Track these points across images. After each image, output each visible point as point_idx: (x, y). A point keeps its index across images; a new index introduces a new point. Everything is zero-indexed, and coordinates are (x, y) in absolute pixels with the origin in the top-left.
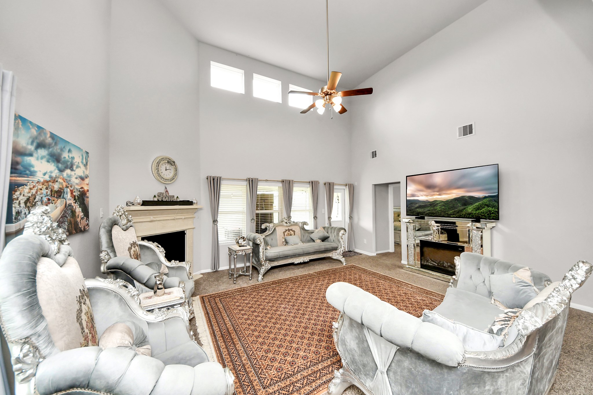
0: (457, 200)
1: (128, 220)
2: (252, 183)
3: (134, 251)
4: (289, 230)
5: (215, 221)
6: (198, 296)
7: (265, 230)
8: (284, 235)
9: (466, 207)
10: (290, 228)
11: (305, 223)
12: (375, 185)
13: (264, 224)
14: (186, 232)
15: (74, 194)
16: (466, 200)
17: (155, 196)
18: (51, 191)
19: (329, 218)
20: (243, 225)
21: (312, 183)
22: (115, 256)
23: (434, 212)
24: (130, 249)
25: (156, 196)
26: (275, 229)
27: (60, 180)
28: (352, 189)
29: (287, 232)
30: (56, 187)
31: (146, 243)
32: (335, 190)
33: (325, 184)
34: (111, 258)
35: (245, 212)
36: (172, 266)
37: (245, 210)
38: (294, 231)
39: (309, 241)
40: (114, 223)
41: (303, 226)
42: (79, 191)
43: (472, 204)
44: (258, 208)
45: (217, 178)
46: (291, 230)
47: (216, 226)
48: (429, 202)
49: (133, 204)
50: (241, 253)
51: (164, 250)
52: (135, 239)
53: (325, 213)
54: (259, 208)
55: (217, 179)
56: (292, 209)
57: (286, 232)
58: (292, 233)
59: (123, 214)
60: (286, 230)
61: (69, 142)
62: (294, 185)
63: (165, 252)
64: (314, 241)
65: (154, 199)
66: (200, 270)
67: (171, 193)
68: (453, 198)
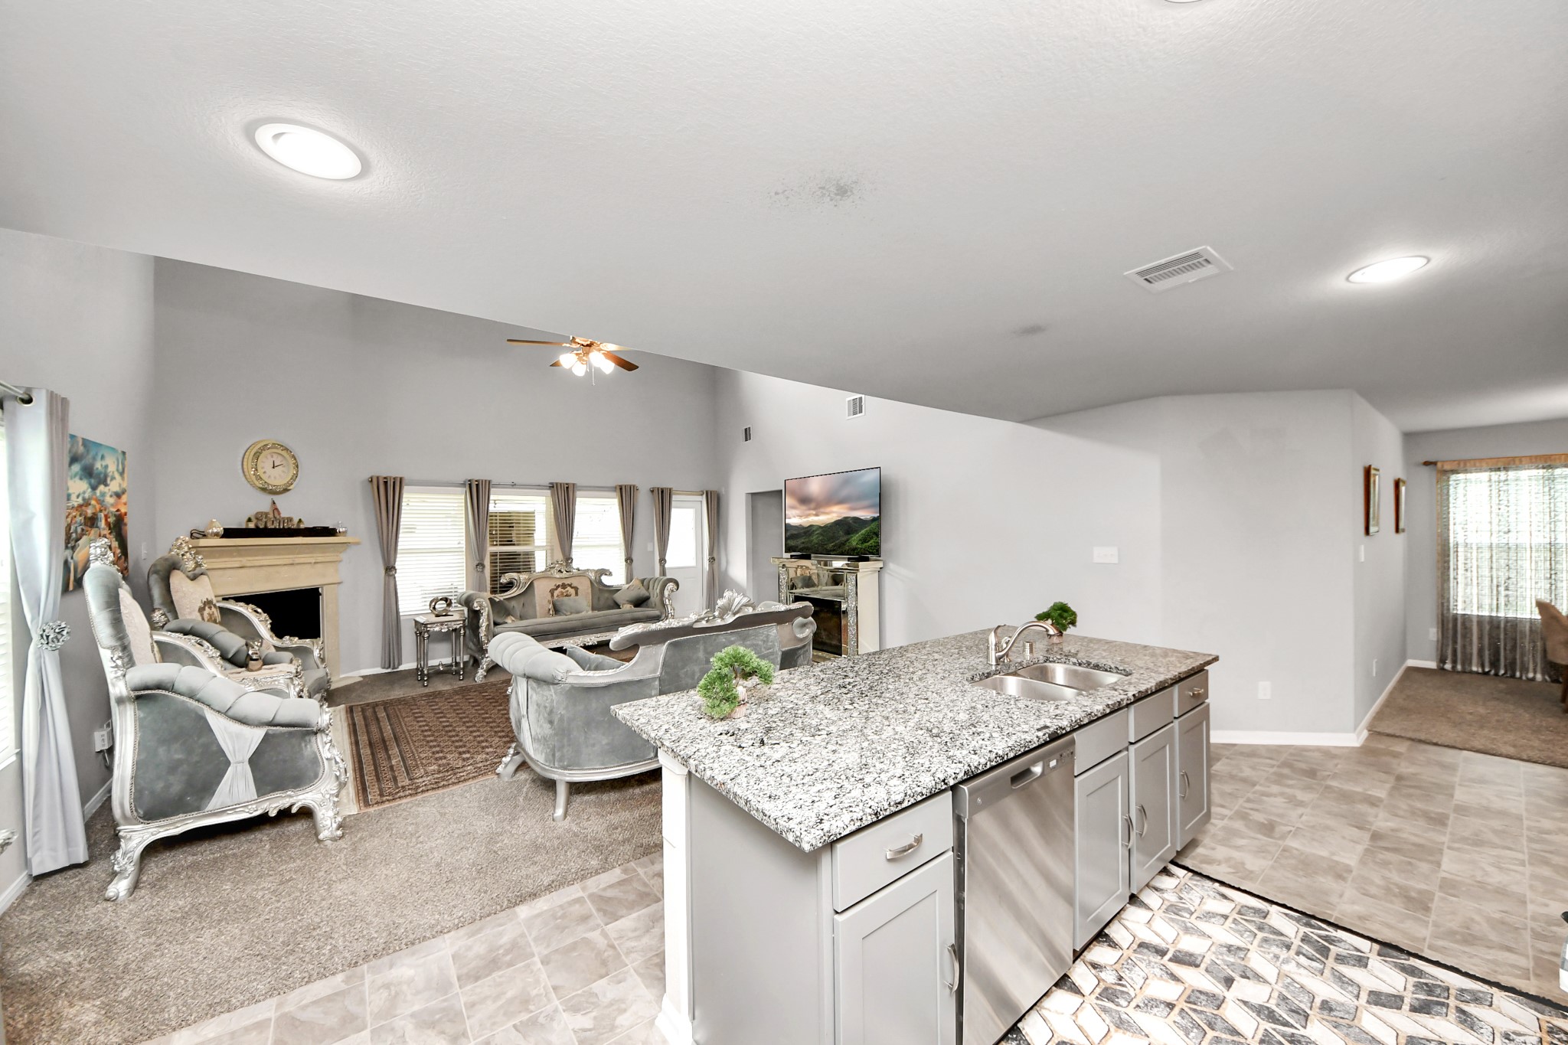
0: (838, 523)
1: (197, 563)
2: (477, 492)
3: (209, 614)
4: (564, 586)
5: (390, 569)
6: (343, 706)
7: (510, 585)
8: (552, 595)
9: (849, 536)
10: (567, 582)
11: (604, 572)
12: (753, 494)
13: (506, 574)
14: (323, 590)
15: (109, 520)
16: (850, 523)
17: (249, 520)
18: (85, 518)
19: (663, 560)
20: (459, 576)
21: (621, 489)
22: (176, 617)
23: (809, 545)
24: (201, 610)
25: (253, 519)
26: (532, 583)
27: (93, 502)
28: (716, 504)
29: (560, 589)
30: (89, 512)
31: (232, 606)
32: (673, 504)
33: (652, 491)
34: (169, 621)
35: (464, 550)
36: (284, 645)
37: (464, 546)
38: (576, 589)
39: (610, 608)
40: (173, 566)
41: (600, 577)
42: (115, 516)
43: (856, 532)
44: (493, 541)
45: (392, 481)
46: (570, 585)
47: (392, 578)
48: (804, 528)
49: (204, 535)
50: (437, 629)
51: (268, 618)
52: (211, 596)
53: (654, 551)
54: (497, 541)
55: (394, 482)
56: (573, 544)
57: (556, 589)
58: (572, 591)
59: (187, 552)
60: (558, 586)
61: (101, 445)
62: (578, 493)
63: (270, 621)
64: (617, 606)
65: (247, 525)
66: (359, 668)
67: (284, 514)
68: (833, 521)
